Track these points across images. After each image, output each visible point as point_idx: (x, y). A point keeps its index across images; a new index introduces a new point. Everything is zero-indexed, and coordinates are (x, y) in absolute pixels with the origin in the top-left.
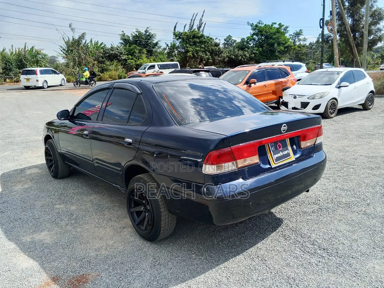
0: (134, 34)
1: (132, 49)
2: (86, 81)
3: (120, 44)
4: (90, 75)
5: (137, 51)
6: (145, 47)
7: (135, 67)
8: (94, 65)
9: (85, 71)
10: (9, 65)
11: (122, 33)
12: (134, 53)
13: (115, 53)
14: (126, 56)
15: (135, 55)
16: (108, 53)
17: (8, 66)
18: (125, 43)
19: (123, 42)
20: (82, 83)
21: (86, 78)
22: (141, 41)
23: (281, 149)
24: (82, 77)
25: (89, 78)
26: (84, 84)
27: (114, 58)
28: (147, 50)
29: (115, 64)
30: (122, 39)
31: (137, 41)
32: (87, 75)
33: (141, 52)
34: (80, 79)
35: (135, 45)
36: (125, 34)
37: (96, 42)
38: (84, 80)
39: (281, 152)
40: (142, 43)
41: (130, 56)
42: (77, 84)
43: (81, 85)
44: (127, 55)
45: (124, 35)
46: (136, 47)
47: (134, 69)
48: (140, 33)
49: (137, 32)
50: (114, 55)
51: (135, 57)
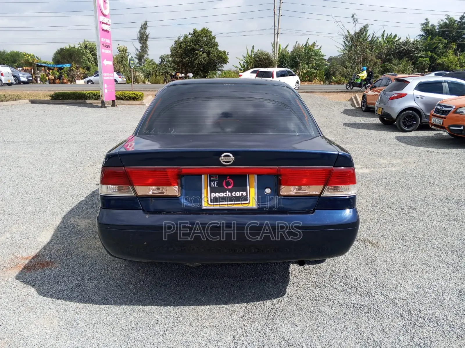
0: (442, 23)
1: (434, 43)
2: (361, 84)
3: (419, 37)
4: (368, 76)
5: (441, 46)
6: (455, 41)
7: (428, 68)
8: (375, 64)
9: (363, 71)
10: (285, 63)
11: (425, 21)
12: (436, 47)
13: (408, 49)
14: (424, 53)
15: (437, 51)
16: (399, 49)
17: (283, 64)
18: (427, 34)
19: (424, 34)
20: (356, 85)
21: (361, 80)
22: (450, 32)
23: (230, 187)
24: (357, 79)
25: (365, 80)
26: (358, 87)
27: (405, 55)
28: (458, 43)
29: (404, 63)
30: (424, 30)
31: (445, 31)
32: (363, 76)
33: (448, 47)
34: (354, 80)
35: (440, 38)
36: (430, 23)
37: (389, 35)
38: (359, 81)
39: (227, 191)
40: (452, 34)
41: (429, 52)
42: (350, 87)
43: (355, 88)
44: (426, 51)
45: (427, 24)
46: (440, 41)
47: (427, 70)
48: (452, 21)
49: (446, 19)
50: (406, 51)
51: (436, 54)
